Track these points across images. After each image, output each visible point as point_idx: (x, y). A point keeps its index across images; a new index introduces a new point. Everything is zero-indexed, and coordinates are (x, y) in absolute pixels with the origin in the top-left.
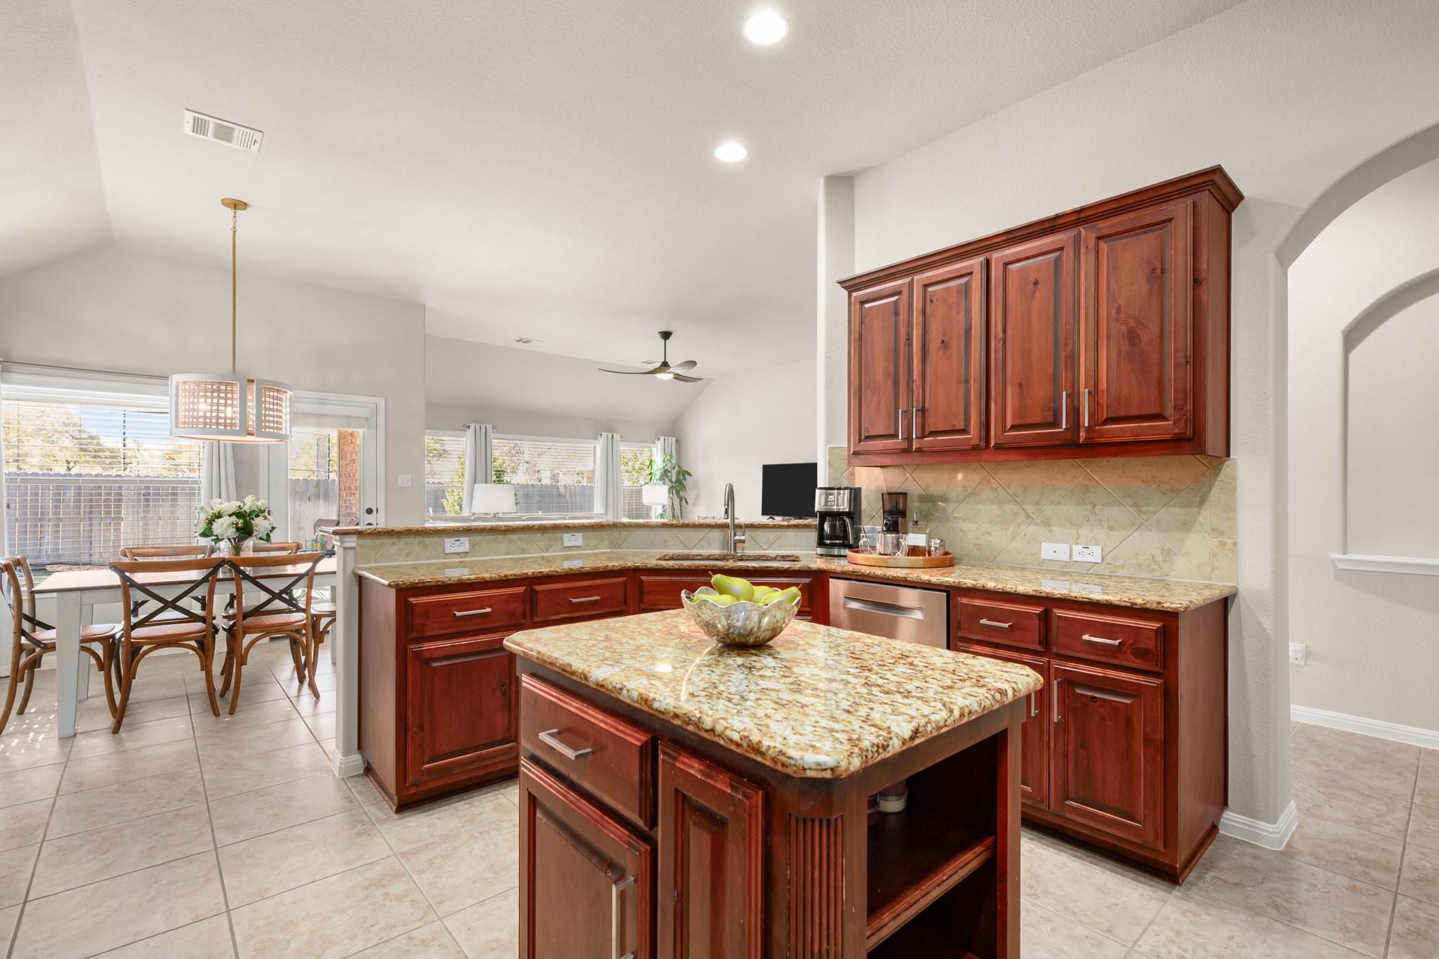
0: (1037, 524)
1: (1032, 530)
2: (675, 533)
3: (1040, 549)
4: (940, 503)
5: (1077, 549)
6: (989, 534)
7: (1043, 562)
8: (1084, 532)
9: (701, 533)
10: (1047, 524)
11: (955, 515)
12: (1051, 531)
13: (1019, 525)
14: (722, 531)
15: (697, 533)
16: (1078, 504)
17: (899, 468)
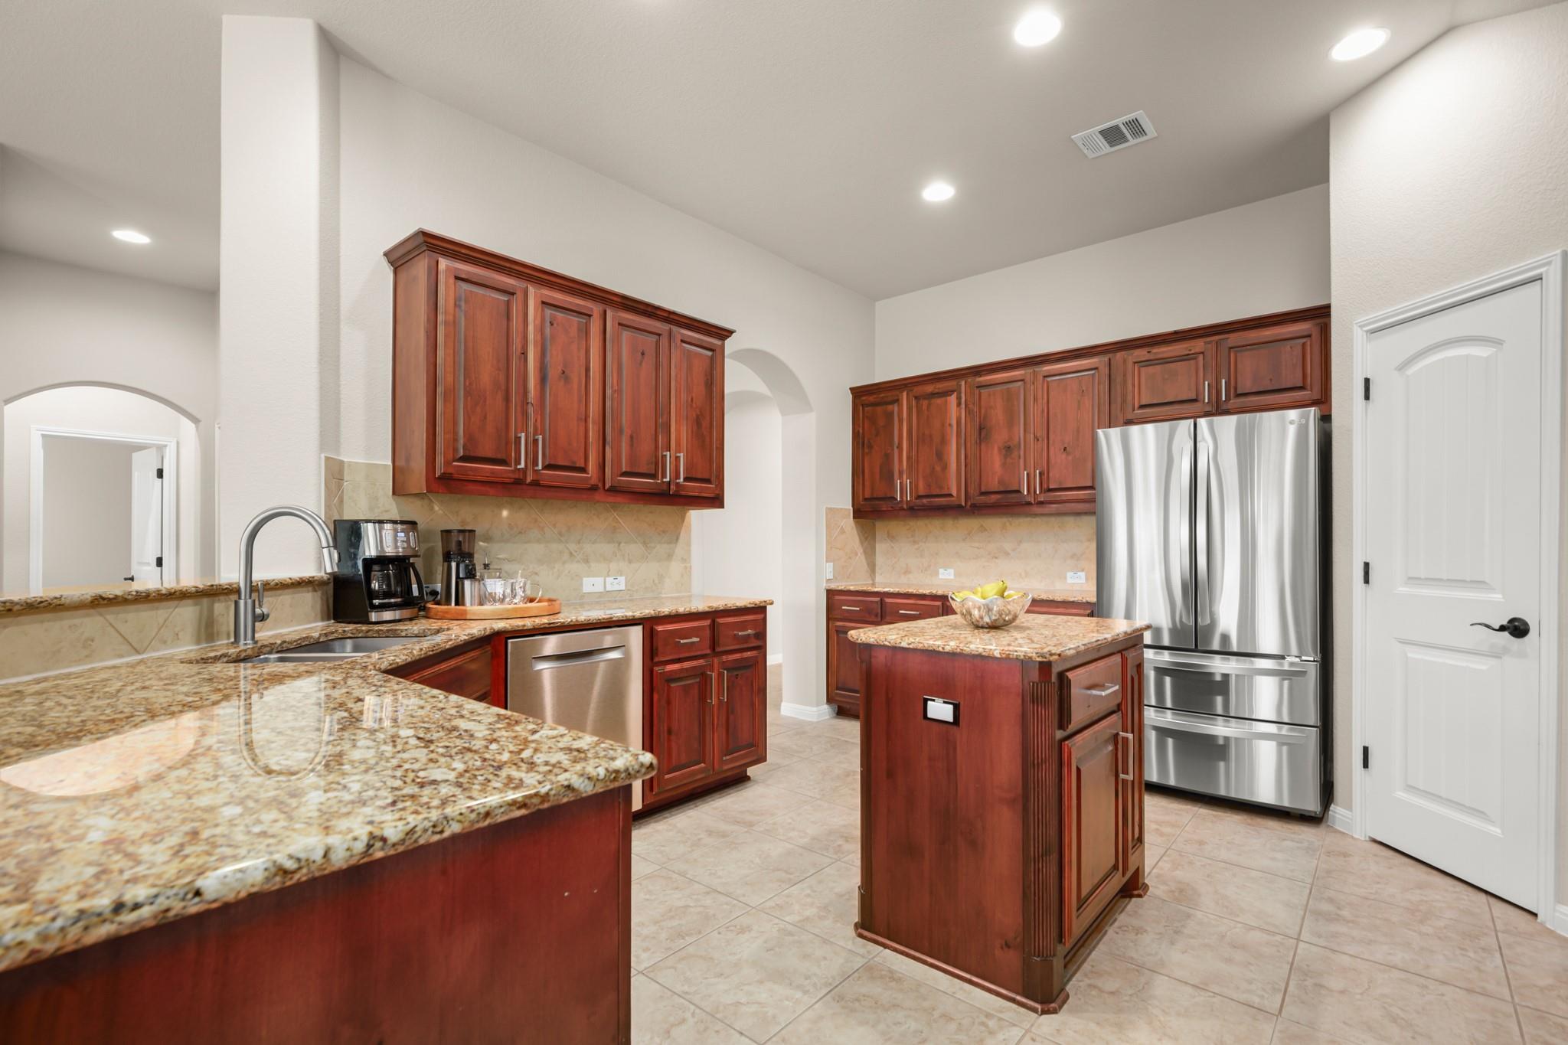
0: (578, 562)
1: (574, 567)
2: (111, 618)
3: (582, 585)
4: (481, 543)
5: (609, 580)
6: (536, 574)
7: (583, 596)
8: (613, 566)
9: (160, 612)
10: (586, 561)
11: (499, 556)
12: (589, 567)
13: (564, 563)
14: (196, 604)
15: (153, 613)
16: (609, 542)
17: (423, 499)
